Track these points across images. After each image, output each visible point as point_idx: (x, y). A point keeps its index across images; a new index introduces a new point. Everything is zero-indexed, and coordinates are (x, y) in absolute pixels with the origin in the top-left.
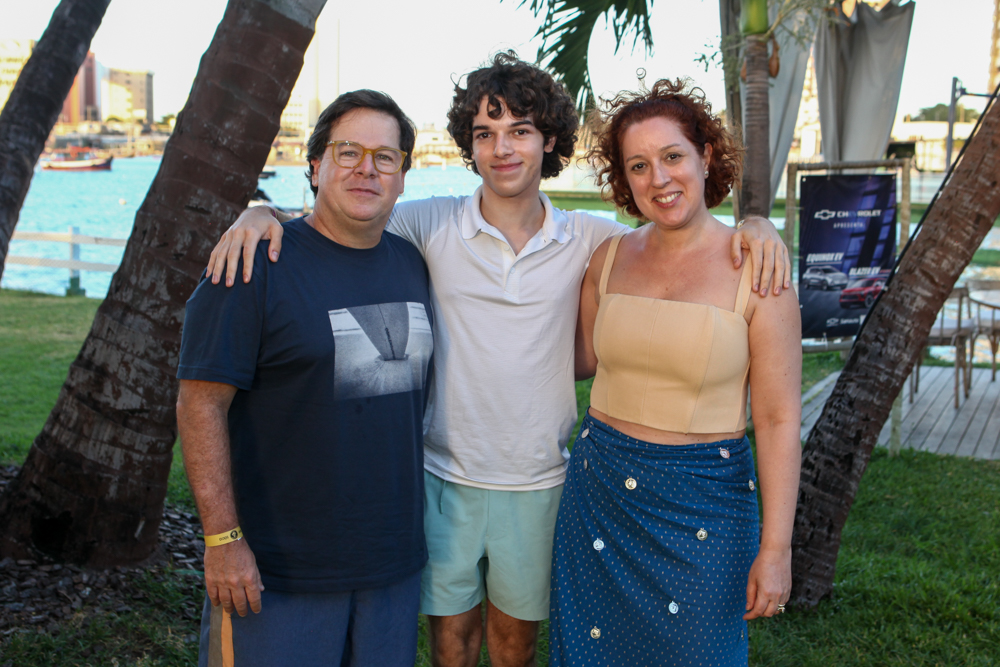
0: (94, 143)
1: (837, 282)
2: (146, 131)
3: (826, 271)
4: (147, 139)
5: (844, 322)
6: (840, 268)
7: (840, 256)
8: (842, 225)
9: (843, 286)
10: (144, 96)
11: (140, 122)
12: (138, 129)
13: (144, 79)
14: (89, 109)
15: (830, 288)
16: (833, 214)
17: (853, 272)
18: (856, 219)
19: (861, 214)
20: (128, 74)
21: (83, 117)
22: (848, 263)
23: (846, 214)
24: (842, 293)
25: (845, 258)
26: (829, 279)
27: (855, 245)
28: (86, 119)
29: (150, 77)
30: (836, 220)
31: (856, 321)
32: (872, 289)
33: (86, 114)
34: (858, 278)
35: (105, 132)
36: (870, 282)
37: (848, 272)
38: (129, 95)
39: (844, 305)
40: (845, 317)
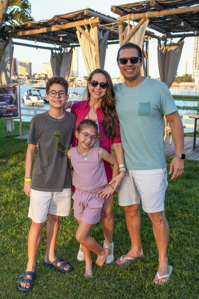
0: (16, 81)
1: (5, 107)
2: (29, 78)
3: (2, 105)
4: (29, 80)
5: (7, 115)
6: (6, 105)
7: (5, 103)
8: (5, 97)
9: (6, 108)
10: (29, 69)
11: (27, 76)
12: (26, 78)
13: (29, 65)
14: (15, 73)
15: (3, 108)
16: (3, 95)
17: (8, 105)
18: (8, 96)
19: (9, 95)
20: (25, 64)
21: (13, 75)
22: (7, 104)
23: (6, 95)
24: (6, 109)
25: (6, 103)
26: (3, 107)
27: (8, 101)
28: (14, 75)
29: (30, 64)
30: (4, 96)
31: (10, 114)
32: (13, 109)
33: (14, 74)
34: (10, 107)
35: (18, 78)
36: (12, 107)
37: (7, 105)
38: (25, 69)
39: (7, 112)
40: (7, 114)
